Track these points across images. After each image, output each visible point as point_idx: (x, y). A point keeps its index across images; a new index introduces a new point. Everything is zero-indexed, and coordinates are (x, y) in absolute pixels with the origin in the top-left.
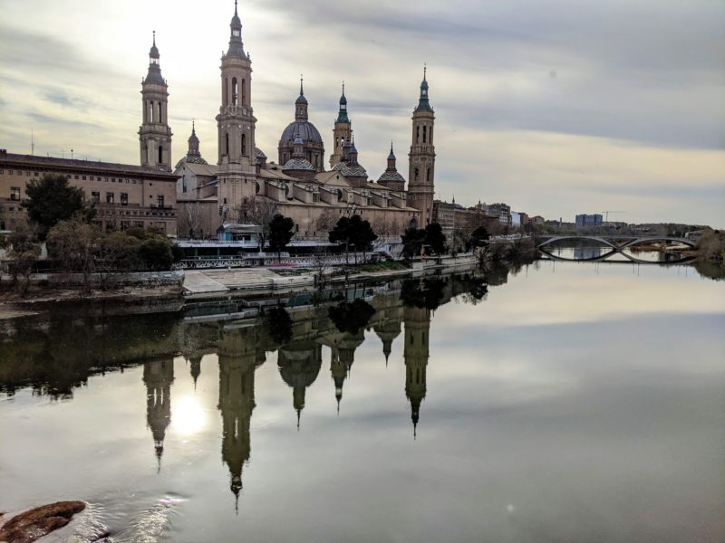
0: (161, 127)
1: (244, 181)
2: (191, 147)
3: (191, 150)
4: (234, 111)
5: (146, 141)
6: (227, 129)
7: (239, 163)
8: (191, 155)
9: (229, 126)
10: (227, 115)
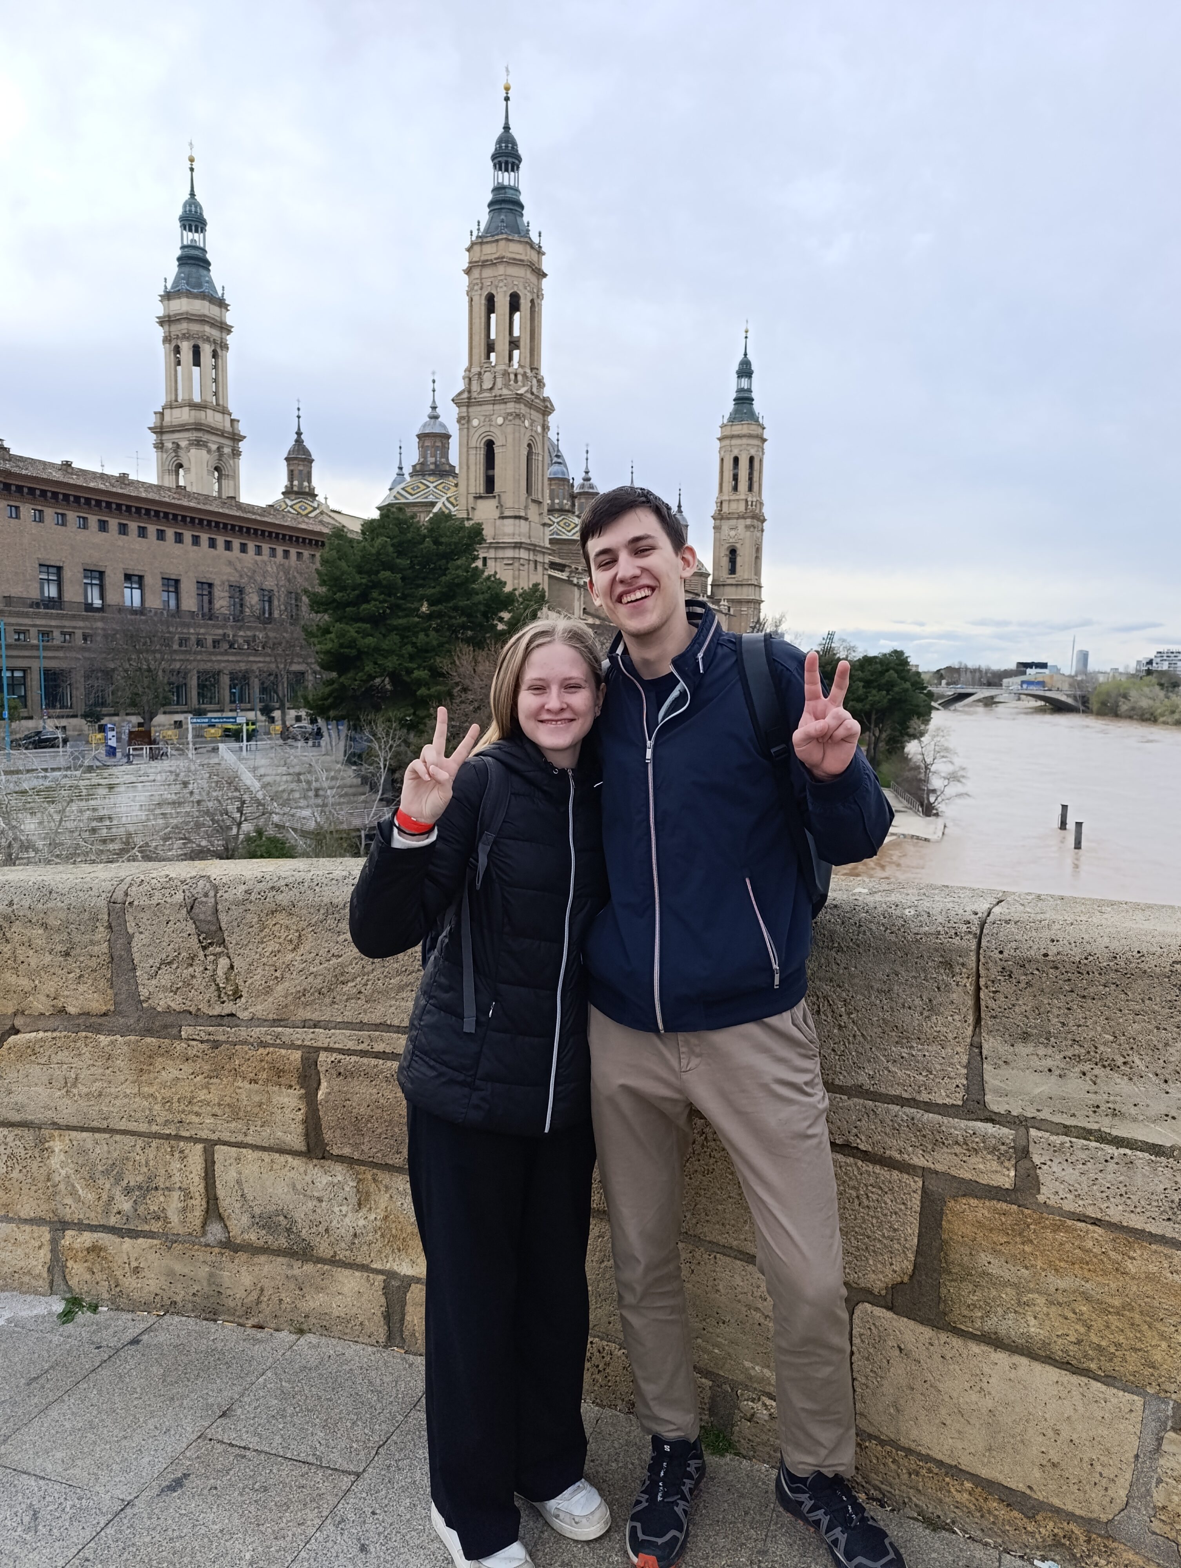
0: (218, 416)
1: (532, 565)
2: (296, 473)
3: (296, 483)
4: (516, 381)
5: (182, 453)
6: (492, 429)
7: (526, 519)
8: (297, 493)
9: (500, 420)
10: (496, 392)
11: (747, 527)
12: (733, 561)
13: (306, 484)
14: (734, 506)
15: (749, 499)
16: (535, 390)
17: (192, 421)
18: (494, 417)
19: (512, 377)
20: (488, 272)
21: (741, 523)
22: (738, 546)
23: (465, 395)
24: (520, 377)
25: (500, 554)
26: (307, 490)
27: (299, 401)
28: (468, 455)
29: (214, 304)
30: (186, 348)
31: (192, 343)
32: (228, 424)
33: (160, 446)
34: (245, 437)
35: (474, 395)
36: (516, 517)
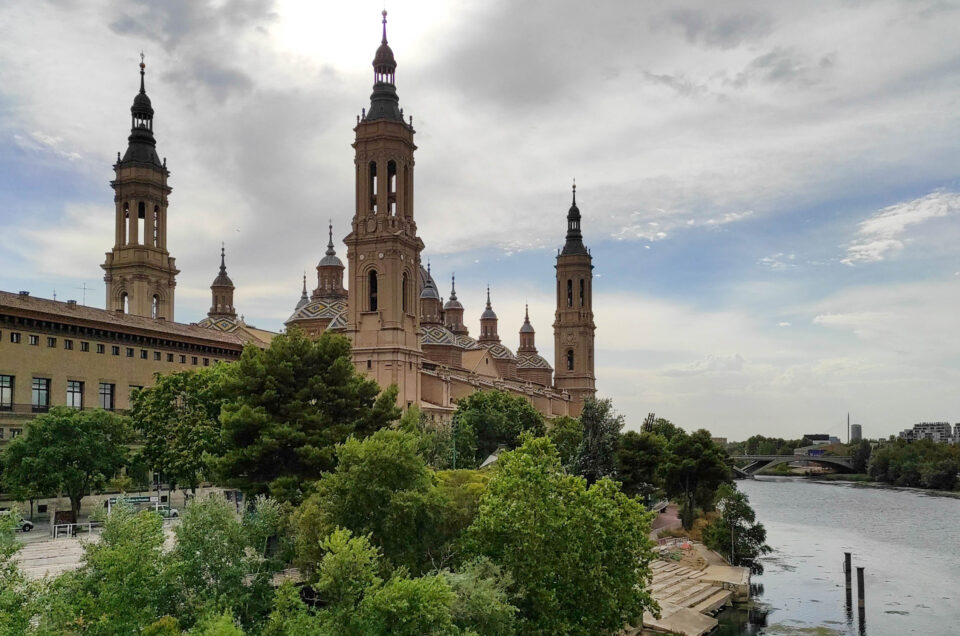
0: (158, 256)
1: (408, 366)
2: (220, 298)
3: (219, 306)
4: (393, 226)
5: (127, 284)
6: (375, 262)
7: (403, 330)
8: (220, 314)
9: (381, 256)
10: (377, 234)
11: (581, 333)
12: (571, 359)
13: (228, 307)
14: (570, 317)
15: (582, 312)
16: (408, 232)
17: (136, 260)
18: (376, 253)
19: (391, 222)
20: (371, 147)
21: (576, 331)
22: (574, 348)
23: (354, 237)
24: (396, 223)
25: (383, 357)
26: (228, 311)
28: (356, 282)
29: (156, 171)
30: (133, 203)
31: (138, 201)
32: (166, 262)
33: (109, 280)
34: (179, 272)
35: (360, 237)
36: (394, 329)
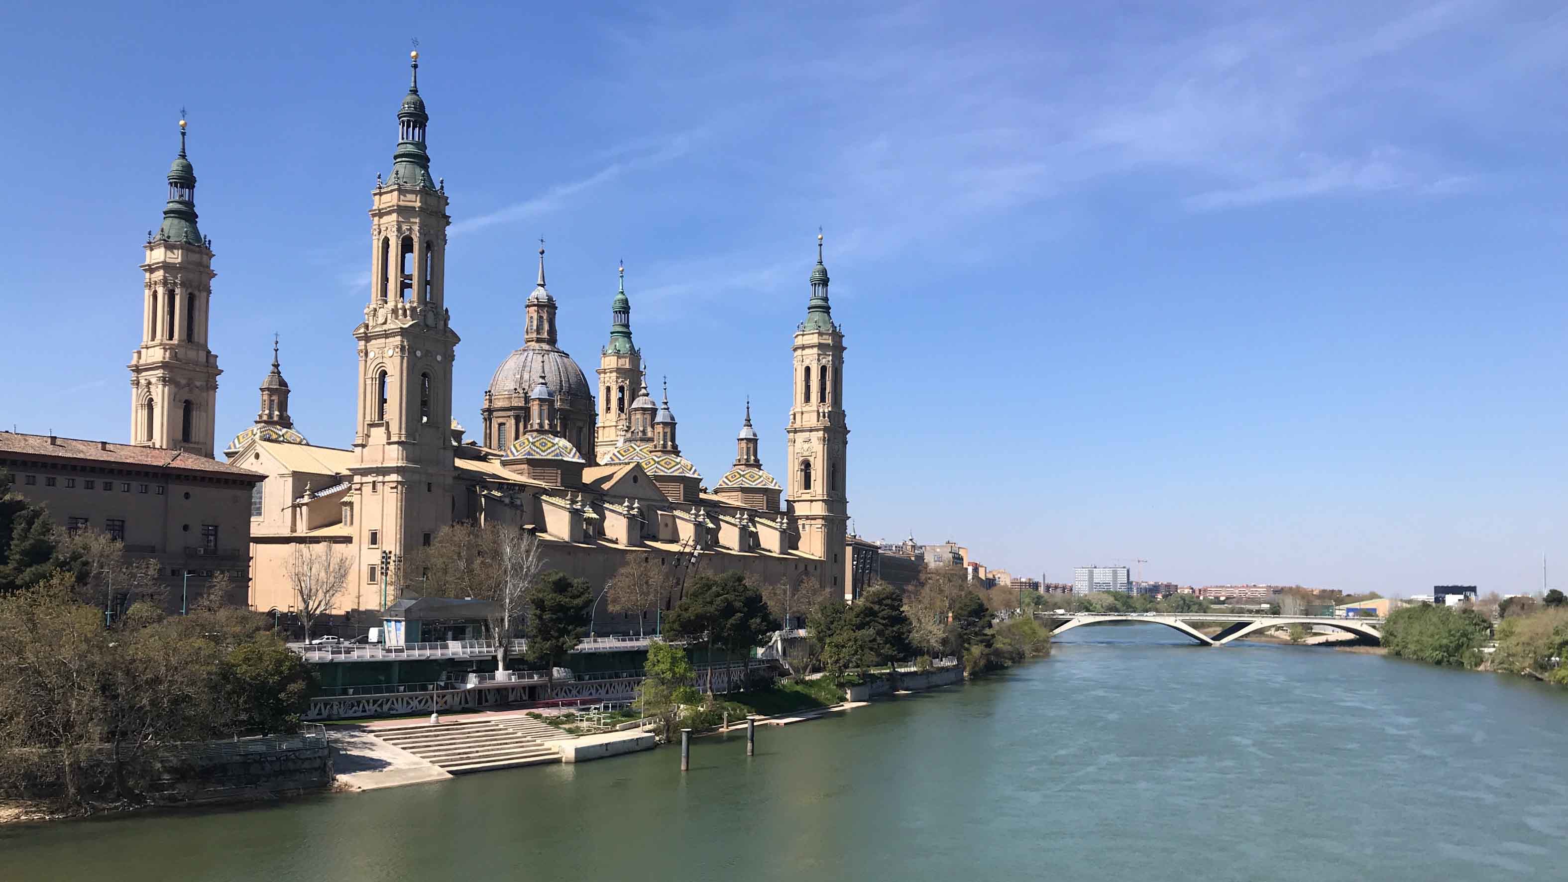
4: (405, 316)
5: (152, 388)
6: (384, 361)
8: (266, 422)
9: (390, 353)
10: (385, 327)
11: (820, 439)
12: (808, 475)
13: (277, 413)
14: (806, 418)
15: (821, 410)
16: (430, 322)
17: (161, 359)
18: (387, 348)
19: (402, 311)
21: (814, 437)
22: (811, 459)
23: (362, 330)
24: (408, 312)
25: (387, 478)
27: (277, 335)
28: (365, 385)
29: (200, 252)
30: (162, 293)
32: (205, 361)
35: (370, 329)
36: (400, 443)
